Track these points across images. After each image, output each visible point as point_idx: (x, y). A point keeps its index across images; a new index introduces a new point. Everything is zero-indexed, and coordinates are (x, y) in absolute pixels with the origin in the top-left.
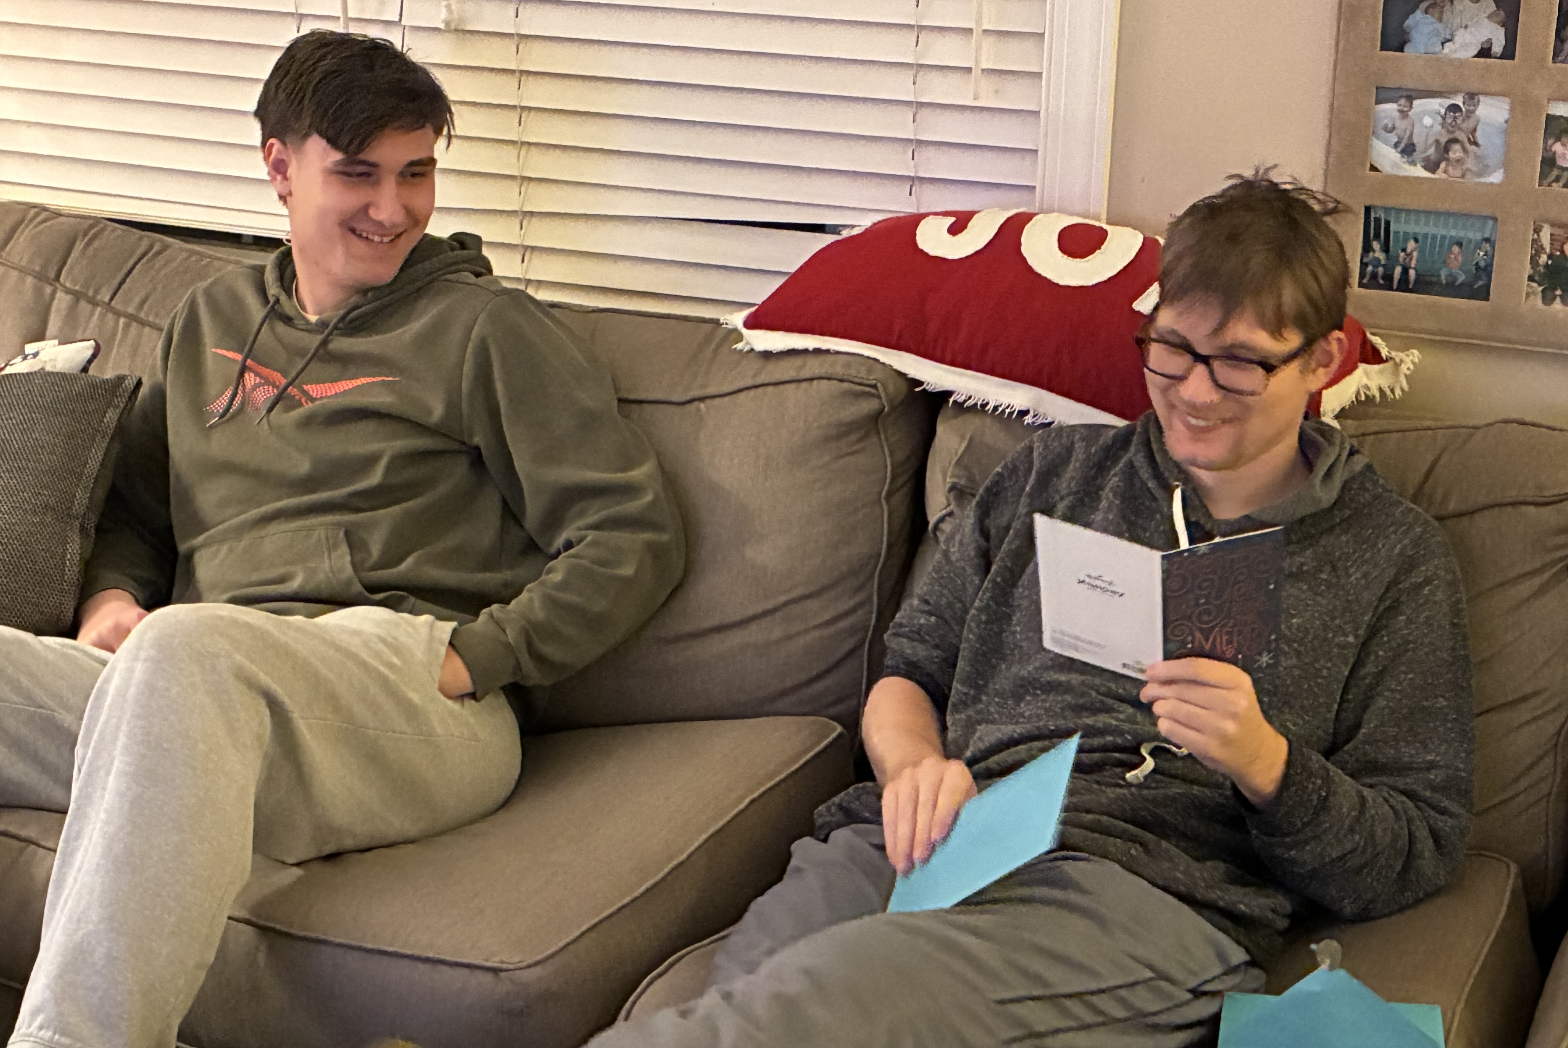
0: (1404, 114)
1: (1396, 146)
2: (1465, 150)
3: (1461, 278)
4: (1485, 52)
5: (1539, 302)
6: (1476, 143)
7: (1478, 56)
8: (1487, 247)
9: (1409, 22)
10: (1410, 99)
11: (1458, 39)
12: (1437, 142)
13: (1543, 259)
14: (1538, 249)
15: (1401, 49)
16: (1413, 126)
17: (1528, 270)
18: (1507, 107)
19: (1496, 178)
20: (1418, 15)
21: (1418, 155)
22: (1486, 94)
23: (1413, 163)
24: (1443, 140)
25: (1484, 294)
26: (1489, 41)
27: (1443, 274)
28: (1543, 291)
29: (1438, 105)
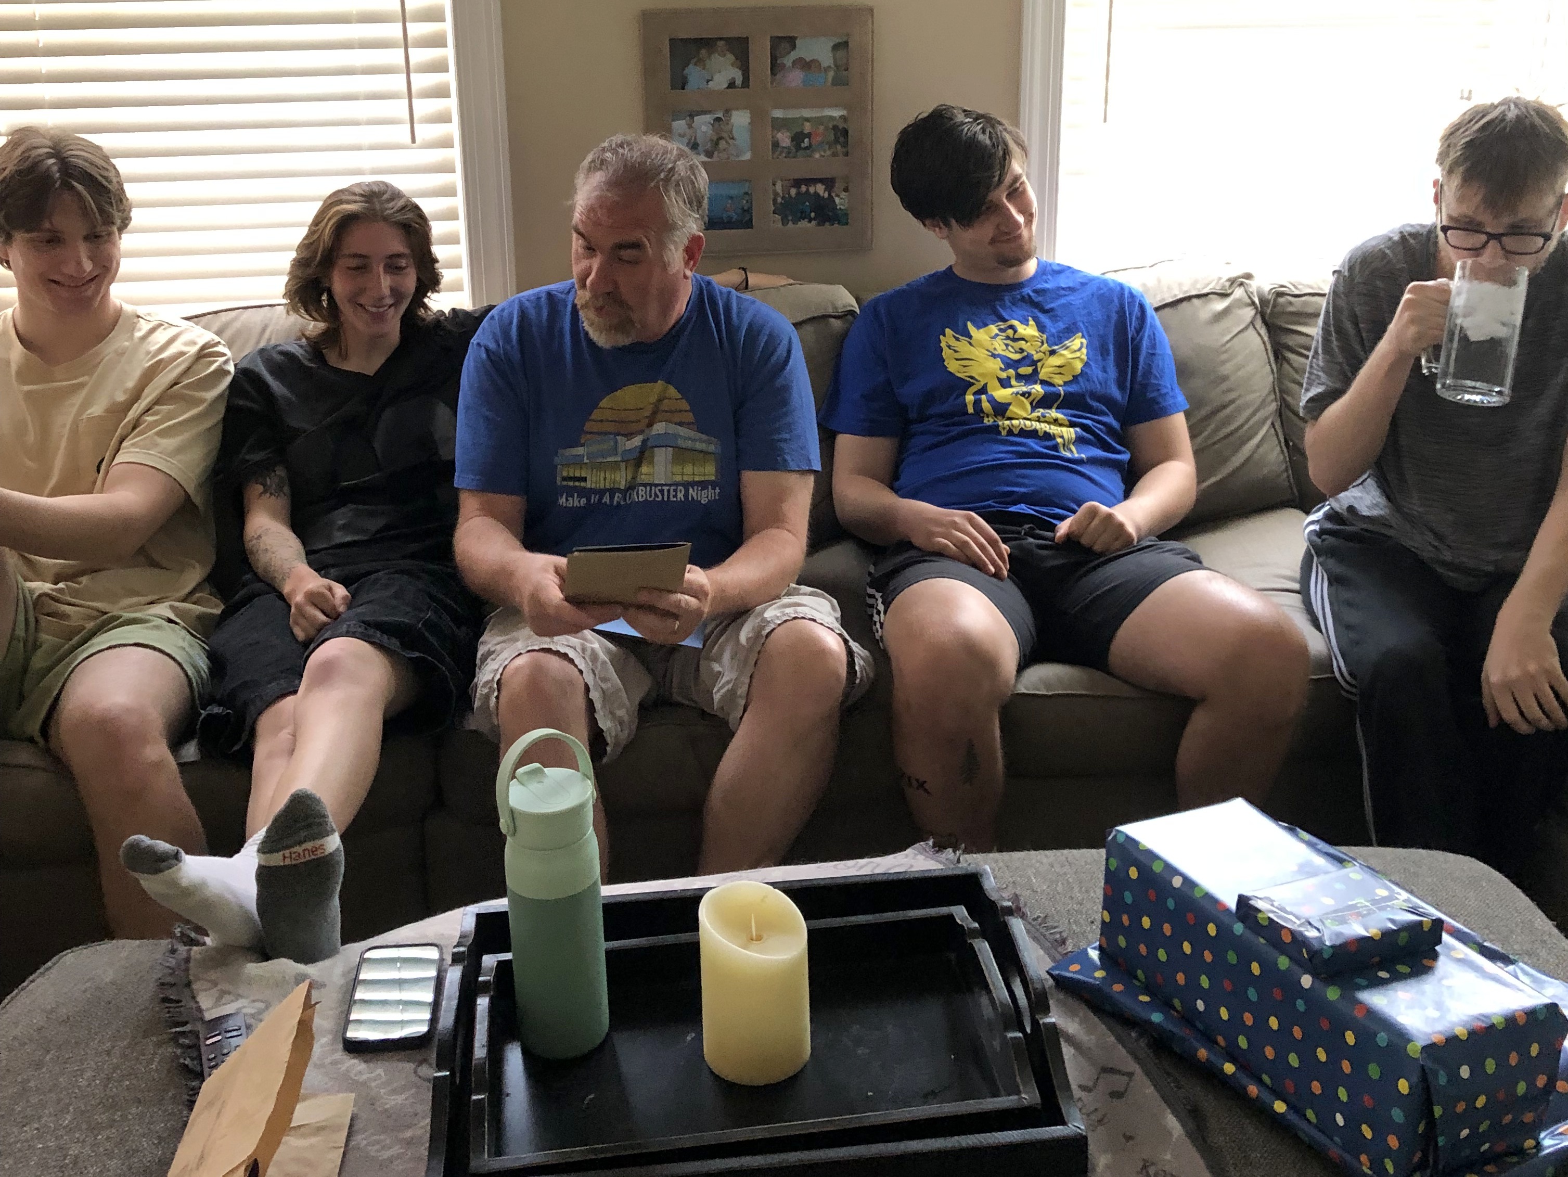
0: (690, 126)
1: (688, 145)
2: (727, 142)
3: (735, 217)
4: (732, 85)
5: (780, 225)
6: (733, 138)
7: (727, 88)
8: (747, 198)
9: (687, 71)
10: (692, 116)
11: (715, 78)
12: (711, 140)
13: (779, 200)
14: (776, 194)
15: (683, 89)
16: (696, 132)
17: (773, 208)
18: (749, 115)
19: (747, 156)
20: (691, 66)
21: (700, 148)
22: (737, 109)
23: (699, 154)
24: (715, 138)
25: (749, 225)
26: (734, 79)
27: (725, 216)
28: (782, 219)
29: (709, 118)
